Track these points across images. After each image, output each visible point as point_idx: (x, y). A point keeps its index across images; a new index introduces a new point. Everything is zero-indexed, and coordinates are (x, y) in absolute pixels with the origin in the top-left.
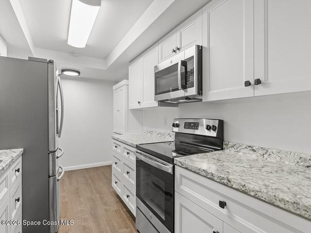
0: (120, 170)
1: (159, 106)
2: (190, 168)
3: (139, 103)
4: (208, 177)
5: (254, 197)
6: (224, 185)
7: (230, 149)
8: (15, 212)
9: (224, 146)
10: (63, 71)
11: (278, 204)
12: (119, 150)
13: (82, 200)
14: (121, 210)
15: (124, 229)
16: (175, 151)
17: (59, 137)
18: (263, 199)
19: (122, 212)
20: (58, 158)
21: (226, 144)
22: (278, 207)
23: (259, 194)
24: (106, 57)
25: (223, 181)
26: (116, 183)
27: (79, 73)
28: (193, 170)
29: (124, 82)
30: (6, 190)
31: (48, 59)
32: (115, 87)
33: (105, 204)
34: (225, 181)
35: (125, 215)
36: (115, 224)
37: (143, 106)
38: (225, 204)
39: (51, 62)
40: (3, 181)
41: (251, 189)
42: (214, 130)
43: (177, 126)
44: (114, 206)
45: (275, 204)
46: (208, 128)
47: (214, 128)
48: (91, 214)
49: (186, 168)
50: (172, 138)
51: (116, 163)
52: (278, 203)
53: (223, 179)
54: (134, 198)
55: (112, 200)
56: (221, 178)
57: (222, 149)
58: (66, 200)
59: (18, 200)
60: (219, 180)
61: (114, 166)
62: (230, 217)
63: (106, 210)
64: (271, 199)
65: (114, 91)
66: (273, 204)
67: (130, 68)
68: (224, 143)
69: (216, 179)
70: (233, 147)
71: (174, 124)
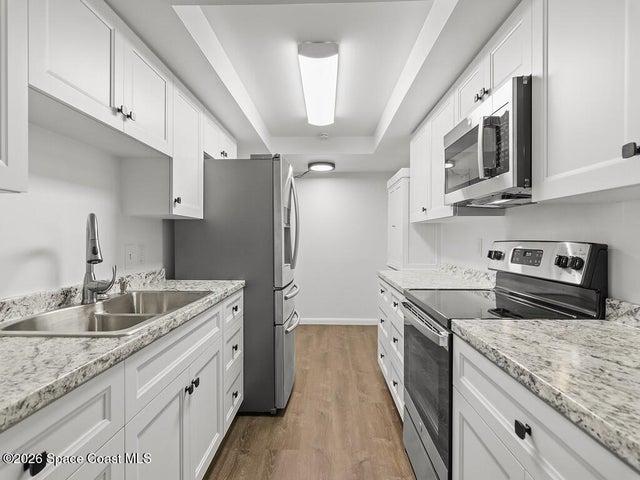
0: (386, 334)
1: (454, 214)
2: (473, 343)
3: (424, 210)
4: (500, 364)
5: (577, 424)
6: (525, 385)
7: (625, 318)
8: (231, 362)
9: (609, 311)
10: (310, 165)
11: (624, 456)
12: (385, 297)
13: (329, 373)
14: (385, 406)
15: (383, 440)
16: (495, 310)
17: (292, 267)
18: (594, 434)
19: (387, 410)
20: (286, 298)
21: (611, 306)
22: (624, 461)
23: (587, 422)
24: (372, 132)
25: (522, 377)
26: (382, 356)
27: (333, 165)
28: (478, 347)
29: (402, 172)
30: (216, 329)
31: (273, 154)
32: (390, 182)
33: (363, 389)
34: (527, 379)
35: (389, 418)
36: (371, 426)
37: (430, 216)
38: (529, 431)
39: (277, 157)
40: (213, 317)
41: (571, 406)
42: (578, 268)
43: (498, 256)
44: (378, 398)
45: (619, 452)
46: (562, 262)
47: (576, 264)
48: (337, 398)
49: (468, 342)
50: (491, 284)
51: (382, 321)
52: (625, 453)
53: (523, 373)
54: (401, 386)
55: (376, 386)
56: (520, 371)
57: (602, 316)
58: (308, 368)
59: (236, 348)
60: (516, 375)
61: (380, 325)
62: (537, 462)
63: (362, 400)
64: (610, 439)
65: (390, 191)
66: (613, 452)
67: (411, 143)
68: (608, 302)
69: (511, 370)
70: (631, 313)
71: (490, 252)
